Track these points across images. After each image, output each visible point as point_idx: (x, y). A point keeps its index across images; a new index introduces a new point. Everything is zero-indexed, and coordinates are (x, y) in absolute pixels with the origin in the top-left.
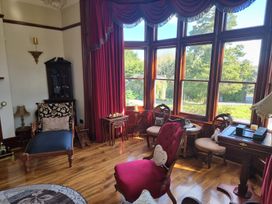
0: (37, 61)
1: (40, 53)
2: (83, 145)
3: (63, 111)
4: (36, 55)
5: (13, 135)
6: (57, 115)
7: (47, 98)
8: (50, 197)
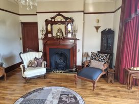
0: (97, 31)
1: (99, 27)
2: (109, 81)
3: (102, 59)
4: (97, 28)
5: (81, 65)
6: (98, 60)
7: (99, 50)
8: (73, 100)
